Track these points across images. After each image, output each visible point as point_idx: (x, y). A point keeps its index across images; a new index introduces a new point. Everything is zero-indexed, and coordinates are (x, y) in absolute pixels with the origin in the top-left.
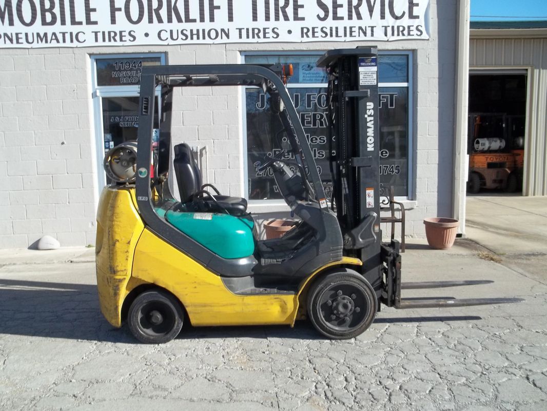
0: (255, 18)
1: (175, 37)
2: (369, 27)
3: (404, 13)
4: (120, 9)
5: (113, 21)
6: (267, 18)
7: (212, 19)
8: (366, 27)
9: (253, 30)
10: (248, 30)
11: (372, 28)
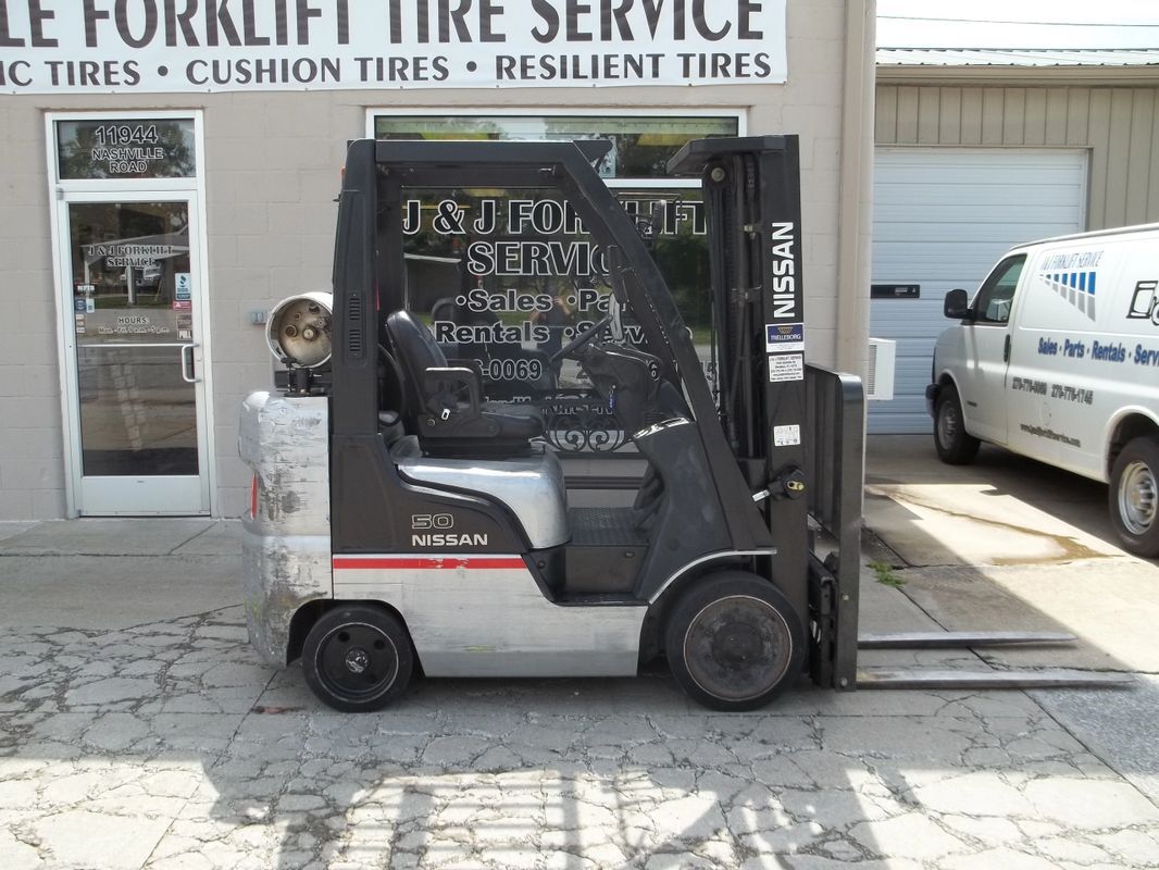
0: (396, 37)
1: (223, 76)
2: (648, 55)
3: (728, 25)
4: (104, 15)
5: (91, 41)
6: (423, 37)
7: (303, 38)
8: (641, 56)
9: (392, 61)
10: (380, 61)
11: (656, 58)
